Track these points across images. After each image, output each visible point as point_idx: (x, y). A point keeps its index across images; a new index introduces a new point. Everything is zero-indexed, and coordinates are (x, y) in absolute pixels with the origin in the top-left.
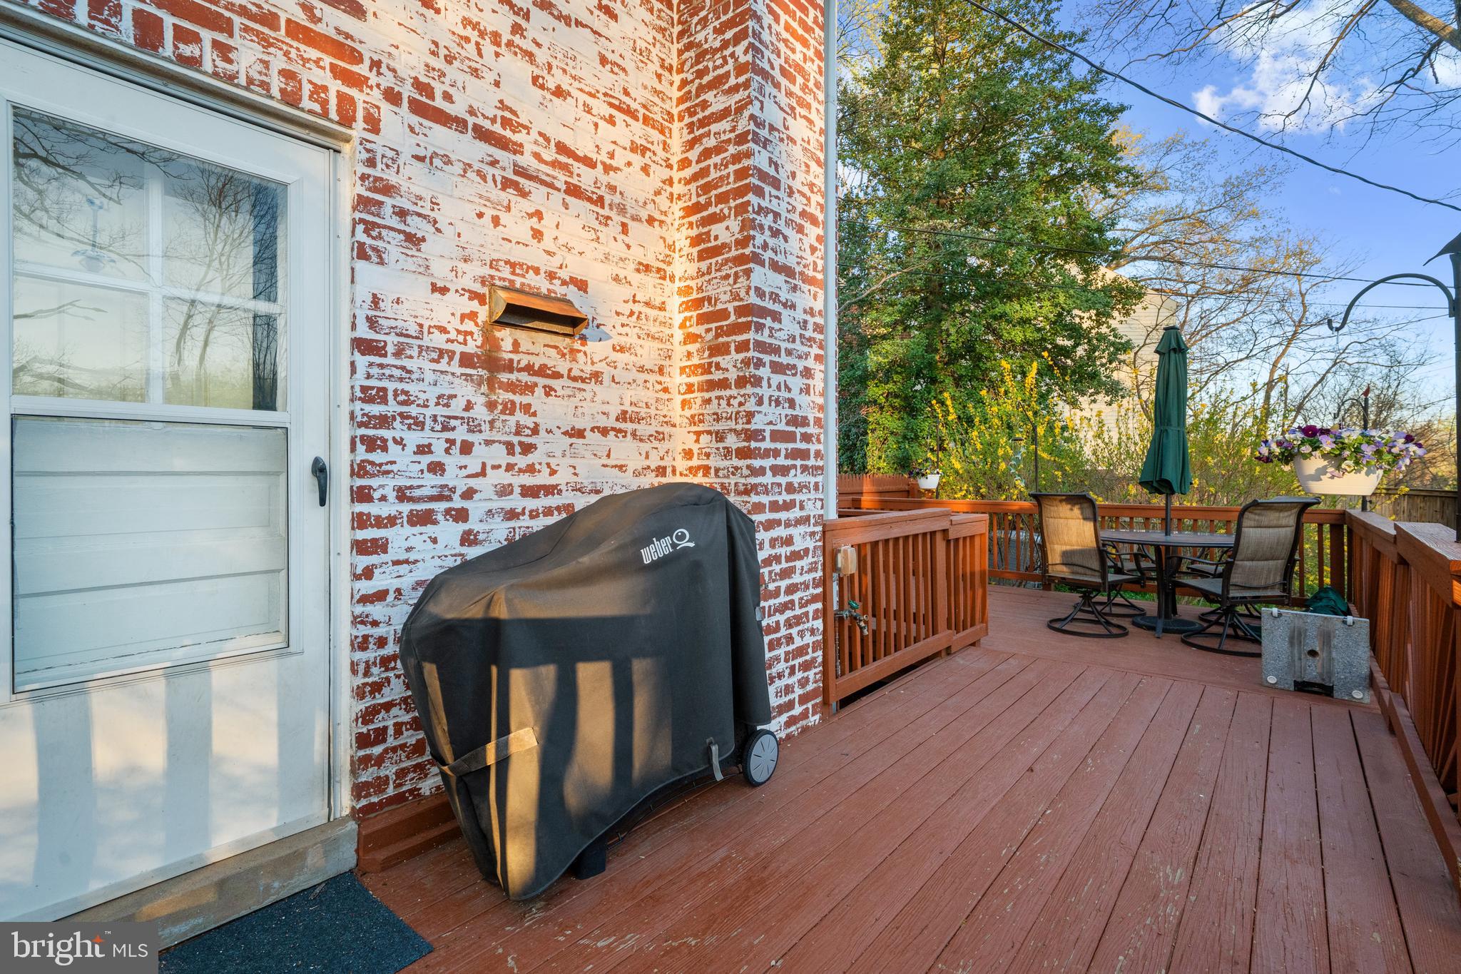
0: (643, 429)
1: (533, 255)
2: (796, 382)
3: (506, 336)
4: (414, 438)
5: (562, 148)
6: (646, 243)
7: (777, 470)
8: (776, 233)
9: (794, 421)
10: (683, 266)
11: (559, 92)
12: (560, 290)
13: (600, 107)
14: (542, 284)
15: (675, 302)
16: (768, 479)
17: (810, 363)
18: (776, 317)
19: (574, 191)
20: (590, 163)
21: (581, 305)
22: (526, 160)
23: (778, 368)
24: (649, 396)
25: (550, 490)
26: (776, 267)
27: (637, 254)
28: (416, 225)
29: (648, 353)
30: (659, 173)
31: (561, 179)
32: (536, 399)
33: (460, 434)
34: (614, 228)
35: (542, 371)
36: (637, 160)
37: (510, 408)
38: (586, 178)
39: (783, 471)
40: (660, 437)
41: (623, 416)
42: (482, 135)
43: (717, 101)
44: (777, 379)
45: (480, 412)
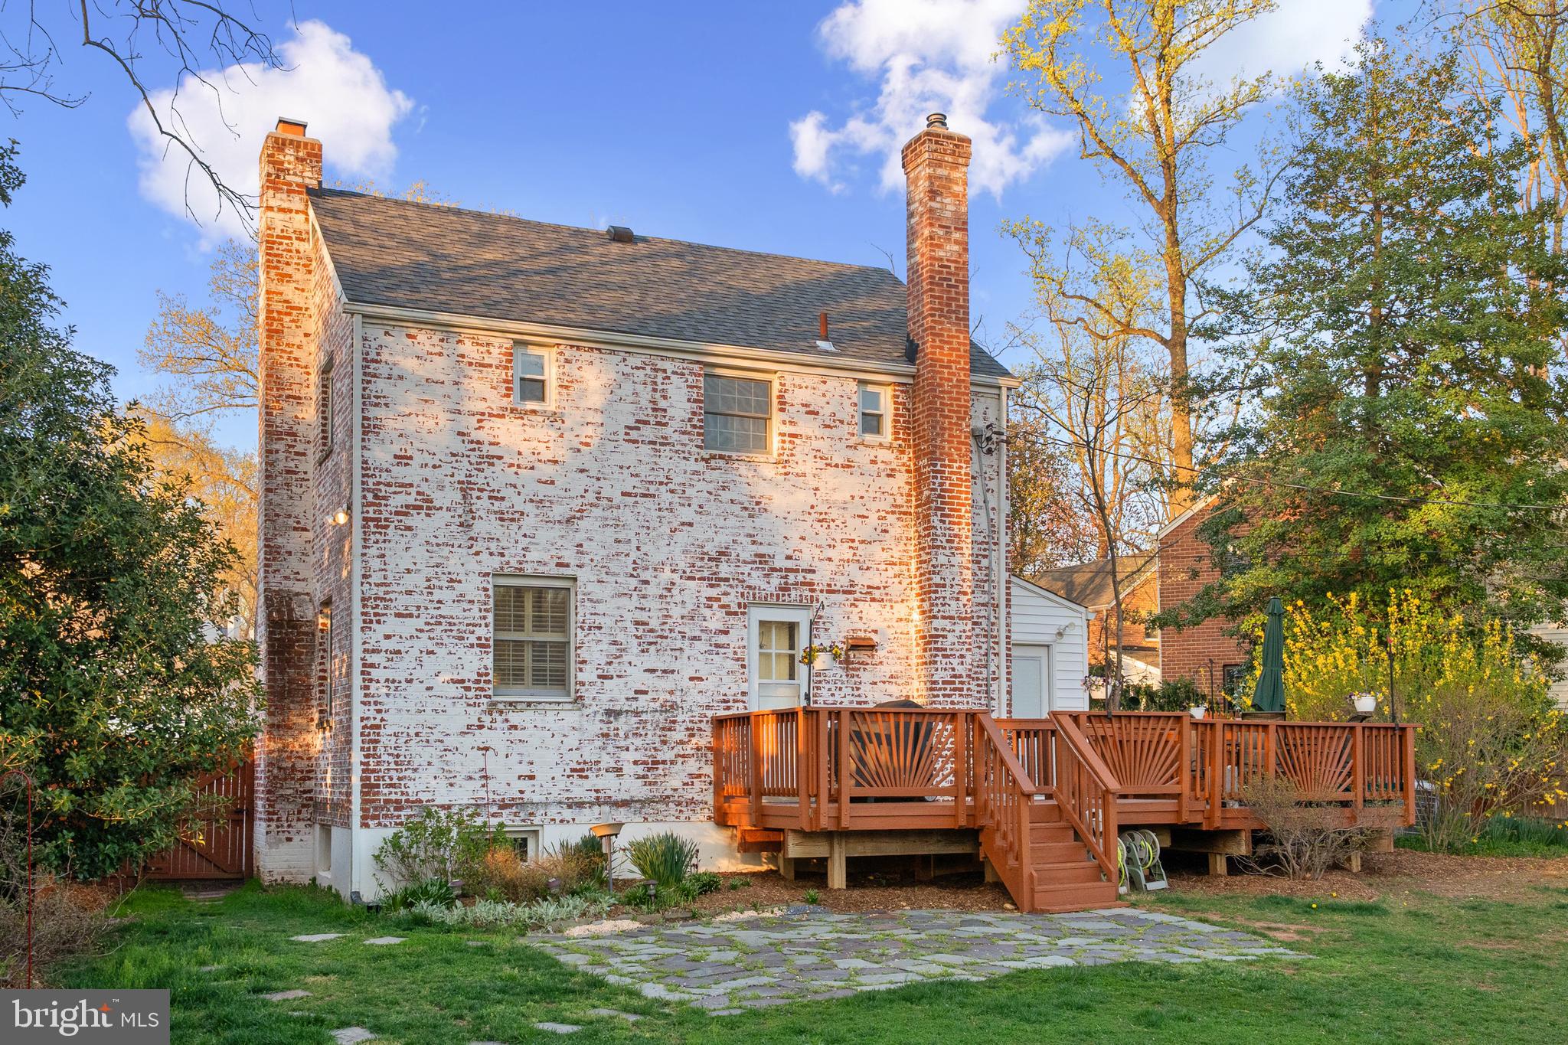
0: (899, 681)
1: (860, 626)
2: (955, 661)
3: (851, 654)
4: (827, 686)
5: (869, 587)
6: (901, 610)
7: (944, 696)
8: (943, 605)
9: (955, 676)
10: (916, 616)
11: (868, 568)
12: (868, 635)
13: (883, 567)
14: (861, 634)
15: (913, 631)
16: (941, 699)
17: (964, 652)
18: (945, 637)
19: (873, 600)
20: (878, 588)
21: (876, 638)
22: (858, 595)
23: (945, 656)
24: (902, 668)
25: (865, 703)
26: (944, 618)
27: (897, 616)
28: (828, 625)
29: (902, 652)
30: (906, 581)
31: (868, 597)
32: (861, 673)
33: (839, 685)
34: (888, 608)
35: (862, 663)
36: (897, 580)
37: (853, 676)
38: (877, 594)
39: (949, 696)
40: (907, 684)
41: (892, 677)
42: (844, 592)
43: (924, 557)
44: (945, 661)
45: (844, 678)
